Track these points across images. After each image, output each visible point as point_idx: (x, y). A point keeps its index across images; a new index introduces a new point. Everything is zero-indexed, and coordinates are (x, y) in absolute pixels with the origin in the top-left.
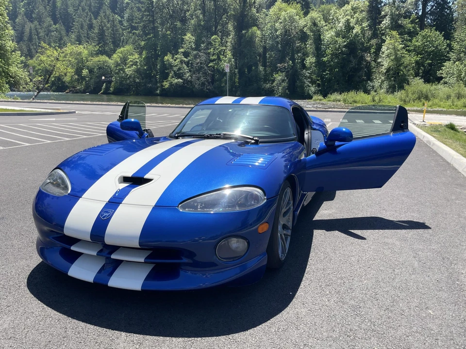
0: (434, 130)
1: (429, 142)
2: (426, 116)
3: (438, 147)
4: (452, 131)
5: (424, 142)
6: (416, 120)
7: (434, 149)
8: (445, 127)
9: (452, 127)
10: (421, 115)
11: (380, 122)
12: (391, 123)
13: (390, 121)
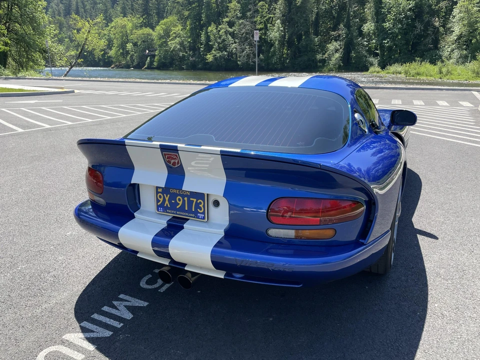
11: (446, 104)
12: (462, 106)
13: (461, 103)
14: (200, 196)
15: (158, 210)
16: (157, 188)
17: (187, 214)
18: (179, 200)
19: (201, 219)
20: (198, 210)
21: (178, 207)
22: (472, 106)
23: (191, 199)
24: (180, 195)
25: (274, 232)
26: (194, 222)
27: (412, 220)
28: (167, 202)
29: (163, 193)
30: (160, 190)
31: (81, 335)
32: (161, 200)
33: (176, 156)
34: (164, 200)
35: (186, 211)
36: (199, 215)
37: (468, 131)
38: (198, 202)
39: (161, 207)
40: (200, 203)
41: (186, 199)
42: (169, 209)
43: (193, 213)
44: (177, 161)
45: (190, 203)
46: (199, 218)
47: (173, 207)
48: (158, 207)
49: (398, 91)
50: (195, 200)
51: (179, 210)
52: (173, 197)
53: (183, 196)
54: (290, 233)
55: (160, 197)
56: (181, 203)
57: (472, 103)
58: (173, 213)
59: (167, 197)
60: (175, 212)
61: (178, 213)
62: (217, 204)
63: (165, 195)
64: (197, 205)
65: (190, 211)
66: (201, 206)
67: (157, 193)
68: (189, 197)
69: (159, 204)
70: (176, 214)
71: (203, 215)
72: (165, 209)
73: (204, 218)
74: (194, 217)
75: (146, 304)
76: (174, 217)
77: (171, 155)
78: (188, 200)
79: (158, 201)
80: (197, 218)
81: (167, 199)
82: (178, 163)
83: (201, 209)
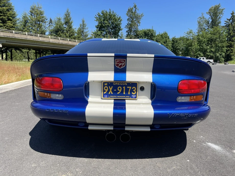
14: (134, 85)
15: (104, 97)
16: (104, 83)
17: (124, 97)
18: (120, 89)
19: (134, 98)
20: (132, 93)
21: (118, 93)
23: (128, 87)
24: (120, 86)
28: (111, 91)
29: (108, 86)
32: (107, 90)
33: (124, 61)
34: (109, 90)
35: (124, 95)
36: (132, 96)
38: (133, 88)
40: (134, 89)
41: (124, 87)
42: (112, 95)
43: (128, 95)
44: (123, 64)
45: (127, 90)
46: (132, 98)
48: (104, 95)
50: (130, 88)
51: (119, 95)
52: (115, 87)
53: (122, 86)
55: (106, 88)
58: (115, 97)
59: (111, 88)
60: (116, 97)
61: (118, 97)
63: (109, 87)
65: (126, 95)
66: (134, 90)
67: (104, 86)
68: (126, 86)
69: (105, 93)
70: (117, 97)
71: (135, 96)
72: (109, 96)
73: (136, 97)
74: (129, 98)
76: (116, 99)
77: (121, 60)
78: (126, 88)
79: (104, 91)
80: (131, 98)
81: (111, 89)
82: (124, 65)
83: (134, 92)
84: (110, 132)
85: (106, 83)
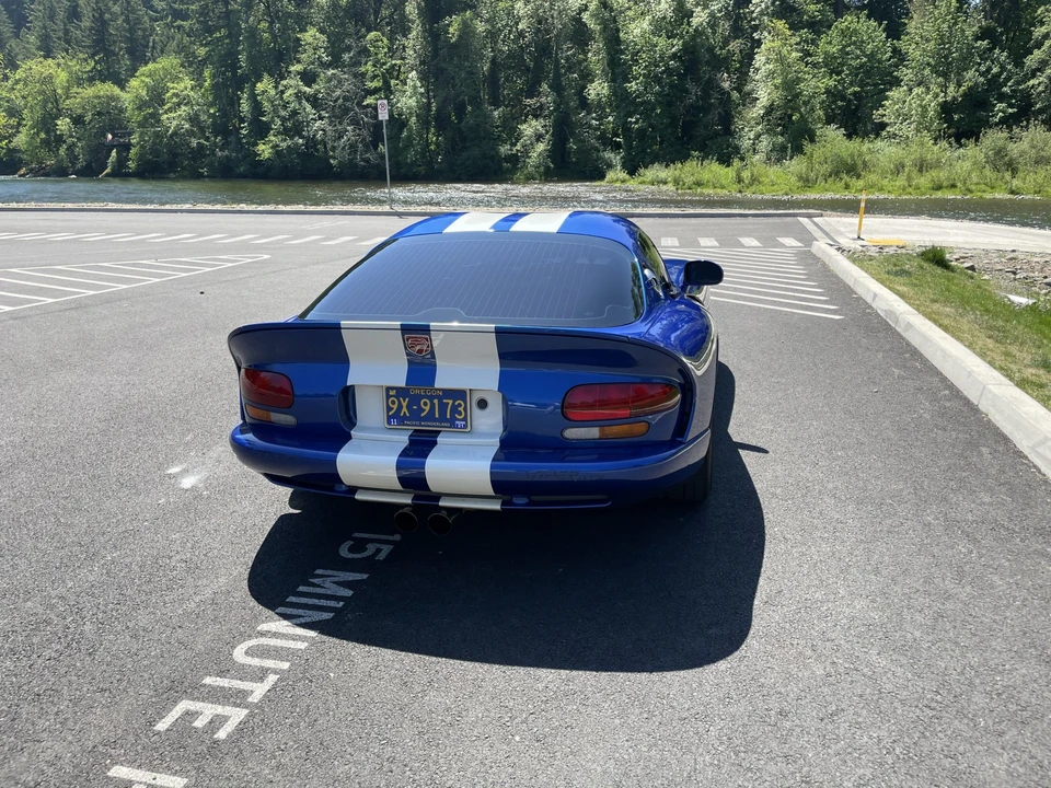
0: (895, 267)
1: (890, 313)
2: (865, 221)
3: (926, 339)
4: (939, 270)
5: (878, 315)
6: (841, 234)
7: (913, 343)
8: (919, 260)
9: (936, 258)
10: (853, 220)
11: (755, 243)
12: (783, 246)
13: (780, 239)
14: (459, 394)
15: (389, 423)
16: (388, 389)
17: (437, 424)
18: (425, 404)
19: (461, 428)
20: (456, 415)
21: (422, 415)
22: (800, 245)
23: (445, 401)
24: (426, 397)
25: (573, 433)
26: (448, 434)
27: (730, 431)
28: (405, 409)
29: (397, 396)
30: (391, 393)
31: (286, 623)
32: (395, 407)
33: (426, 339)
34: (400, 407)
35: (435, 420)
36: (457, 422)
37: (797, 291)
38: (456, 404)
39: (394, 418)
40: (460, 405)
41: (436, 401)
42: (408, 419)
43: (446, 420)
45: (443, 407)
46: (457, 428)
47: (415, 415)
48: (389, 418)
49: (668, 220)
50: (451, 402)
51: (426, 419)
52: (415, 400)
53: (431, 398)
54: (593, 433)
55: (393, 402)
56: (427, 408)
57: (800, 241)
58: (415, 425)
59: (404, 401)
60: (418, 423)
61: (423, 423)
62: (483, 404)
63: (401, 399)
64: (455, 410)
65: (443, 418)
66: (461, 409)
67: (388, 397)
68: (440, 399)
69: (390, 413)
70: (421, 425)
71: (464, 423)
72: (402, 420)
73: (466, 426)
74: (450, 427)
75: (365, 576)
76: (416, 431)
77: (417, 338)
78: (440, 403)
79: (389, 409)
80: (454, 428)
81: (404, 404)
82: (427, 348)
83: (460, 414)
84: (406, 510)
85: (393, 388)
